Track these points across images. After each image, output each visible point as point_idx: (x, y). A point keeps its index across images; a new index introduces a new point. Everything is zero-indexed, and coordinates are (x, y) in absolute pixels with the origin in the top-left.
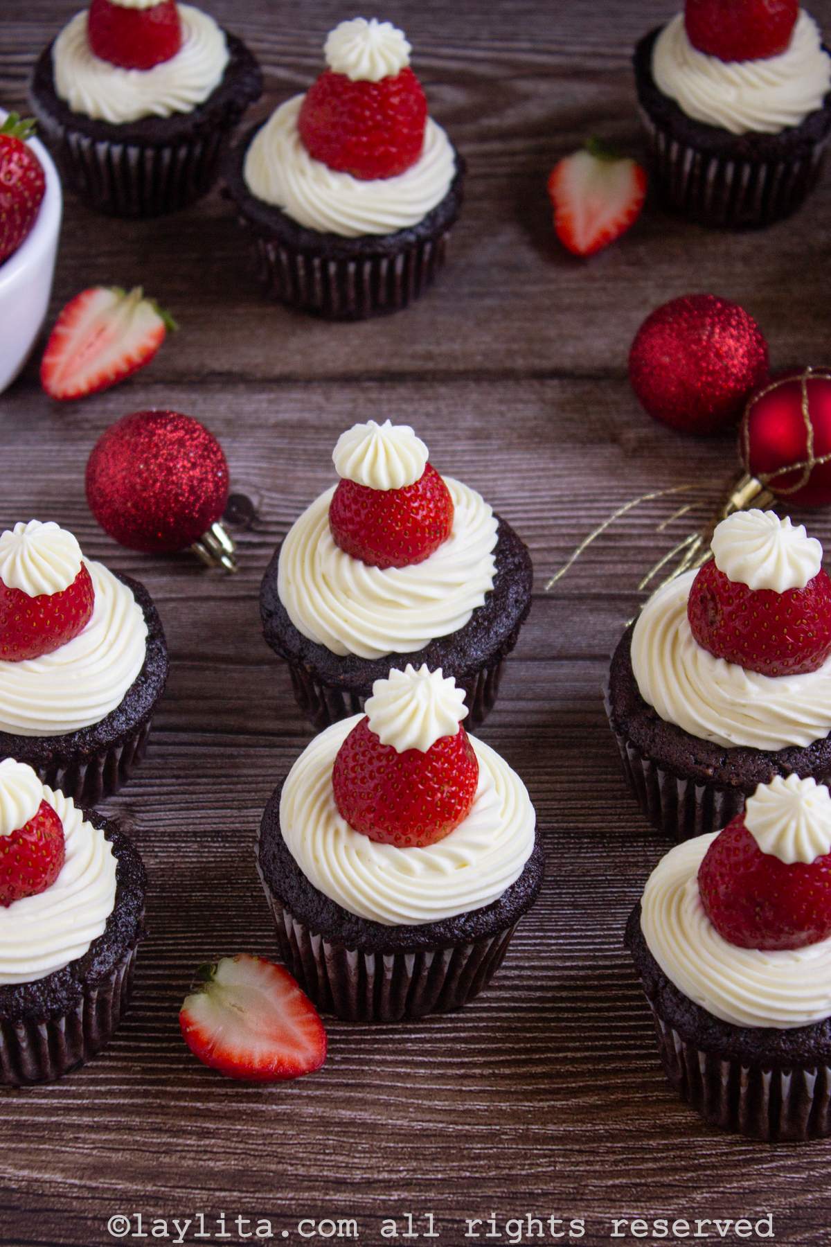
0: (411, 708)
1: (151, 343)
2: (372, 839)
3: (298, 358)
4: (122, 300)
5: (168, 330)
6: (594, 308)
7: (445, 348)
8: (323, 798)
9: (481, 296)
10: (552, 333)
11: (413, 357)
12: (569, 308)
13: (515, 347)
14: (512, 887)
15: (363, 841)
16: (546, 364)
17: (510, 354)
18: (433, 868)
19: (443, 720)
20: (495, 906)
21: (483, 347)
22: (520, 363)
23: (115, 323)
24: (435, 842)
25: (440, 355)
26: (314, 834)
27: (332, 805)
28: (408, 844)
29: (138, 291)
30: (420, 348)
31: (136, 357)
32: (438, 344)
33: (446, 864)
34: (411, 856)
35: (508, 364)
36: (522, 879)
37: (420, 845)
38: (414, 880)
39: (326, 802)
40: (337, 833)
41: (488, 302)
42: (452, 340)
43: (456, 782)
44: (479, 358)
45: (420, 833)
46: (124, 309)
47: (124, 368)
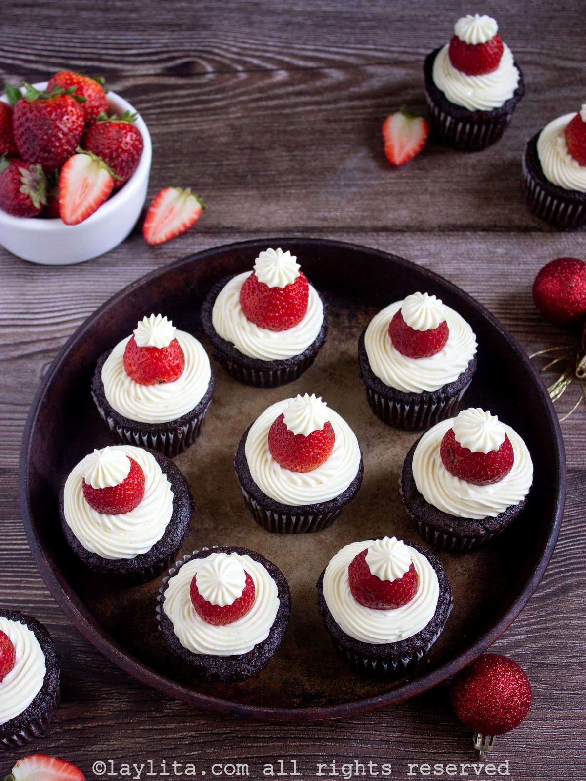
1: (195, 217)
2: (281, 466)
3: (264, 219)
4: (182, 194)
5: (203, 208)
6: (402, 193)
7: (333, 214)
8: (264, 442)
9: (349, 186)
10: (383, 207)
11: (318, 219)
12: (391, 193)
13: (365, 214)
14: (343, 493)
15: (277, 466)
16: (380, 224)
17: (363, 218)
18: (306, 483)
20: (334, 500)
21: (350, 214)
22: (367, 223)
23: (178, 206)
24: (310, 471)
25: (331, 218)
26: (256, 461)
27: (267, 446)
28: (297, 471)
29: (189, 190)
30: (321, 214)
31: (188, 224)
32: (330, 212)
33: (312, 482)
34: (297, 477)
35: (362, 224)
36: (349, 489)
37: (302, 472)
38: (297, 487)
39: (264, 445)
40: (267, 460)
41: (354, 189)
42: (336, 210)
43: (320, 448)
44: (349, 220)
45: (302, 468)
46: (182, 198)
47: (182, 229)
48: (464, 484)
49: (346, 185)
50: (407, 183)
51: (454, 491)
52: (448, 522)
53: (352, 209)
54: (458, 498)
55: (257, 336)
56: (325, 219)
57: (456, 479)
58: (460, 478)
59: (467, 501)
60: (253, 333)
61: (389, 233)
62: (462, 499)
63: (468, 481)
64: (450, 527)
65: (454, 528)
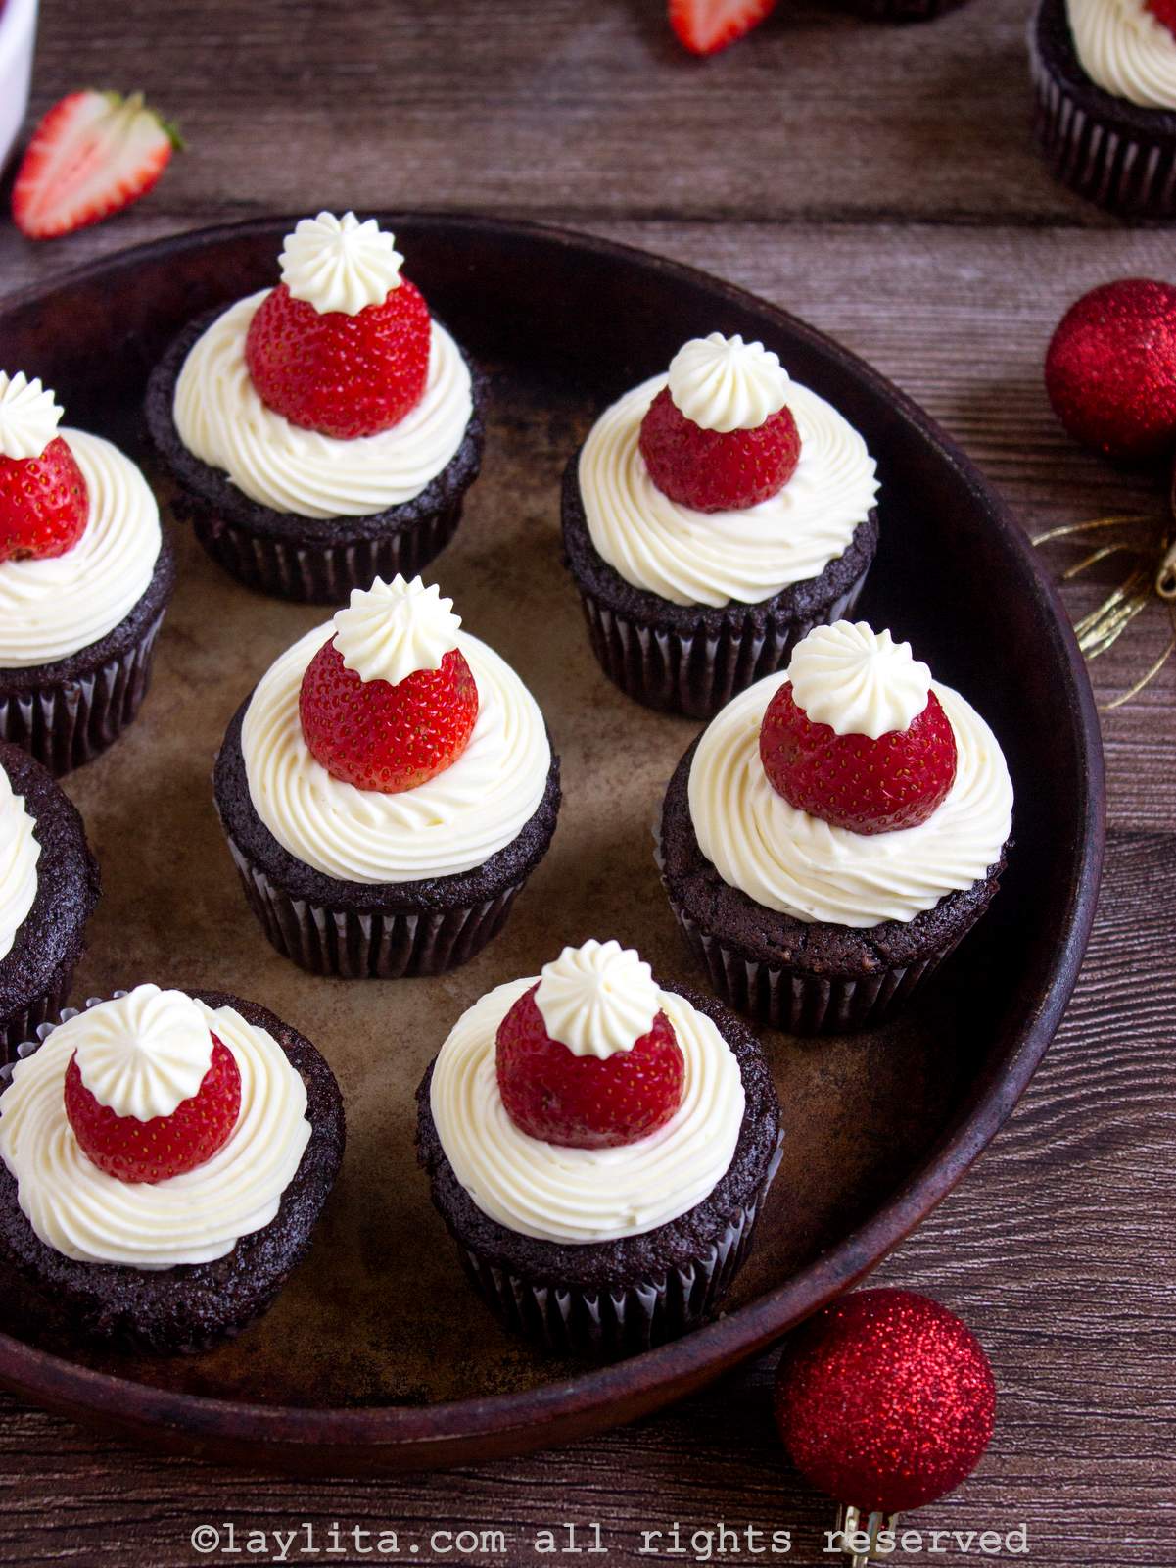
0: (385, 630)
1: (152, 167)
2: (331, 775)
3: (339, 184)
4: (117, 109)
5: (176, 148)
6: (712, 126)
7: (525, 175)
8: (288, 714)
9: (573, 104)
10: (658, 158)
11: (484, 186)
13: (611, 175)
14: (500, 853)
15: (320, 775)
16: (650, 201)
17: (606, 185)
18: (396, 821)
19: (420, 652)
20: (474, 873)
21: (571, 175)
22: (616, 199)
23: (108, 138)
24: (408, 789)
25: (519, 184)
26: (266, 762)
27: (297, 724)
28: (372, 787)
29: (138, 98)
30: (493, 174)
31: (134, 184)
32: (516, 168)
33: (413, 818)
34: (374, 804)
35: (602, 199)
36: (515, 844)
37: (386, 791)
38: (372, 832)
39: (290, 720)
40: (294, 760)
41: (583, 113)
42: (534, 164)
43: (436, 723)
44: (565, 190)
45: (385, 777)
46: (120, 120)
47: (117, 198)
48: (822, 828)
49: (566, 103)
50: (727, 100)
51: (794, 847)
52: (778, 934)
53: (577, 163)
54: (804, 867)
55: (290, 451)
56: (503, 186)
57: (800, 816)
58: (813, 814)
59: (830, 874)
60: (276, 440)
61: (671, 226)
62: (817, 872)
63: (831, 823)
64: (784, 948)
65: (794, 951)
